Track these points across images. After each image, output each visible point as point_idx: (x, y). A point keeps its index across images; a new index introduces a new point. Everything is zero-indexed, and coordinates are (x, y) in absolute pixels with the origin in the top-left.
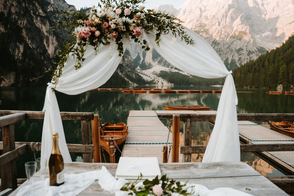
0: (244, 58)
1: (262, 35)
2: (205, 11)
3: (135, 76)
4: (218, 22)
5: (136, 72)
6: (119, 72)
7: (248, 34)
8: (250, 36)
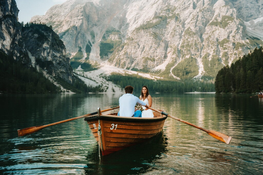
0: (231, 53)
1: (253, 22)
4: (192, 4)
5: (75, 74)
7: (235, 20)
8: (238, 22)
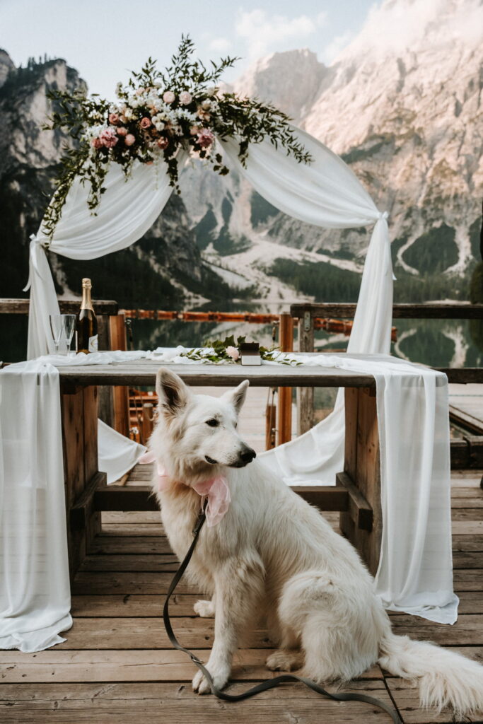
2: (414, 69)
3: (199, 275)
4: (453, 104)
5: (204, 263)
6: (152, 261)
